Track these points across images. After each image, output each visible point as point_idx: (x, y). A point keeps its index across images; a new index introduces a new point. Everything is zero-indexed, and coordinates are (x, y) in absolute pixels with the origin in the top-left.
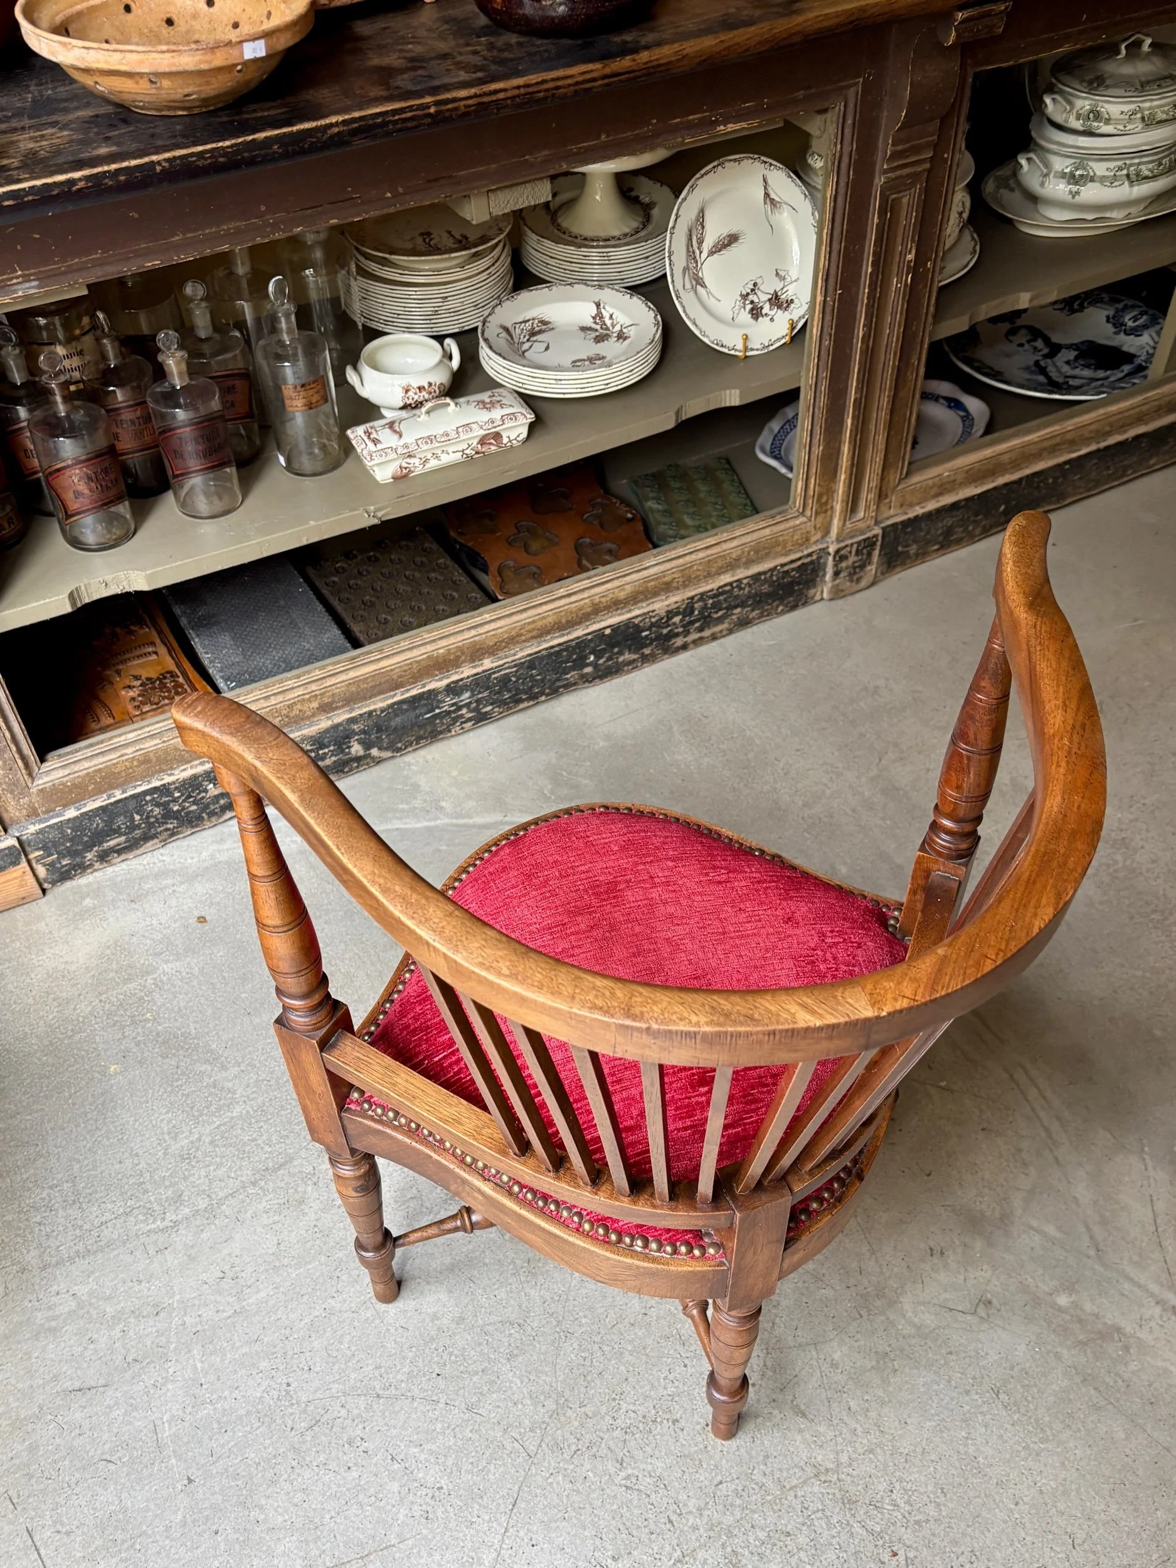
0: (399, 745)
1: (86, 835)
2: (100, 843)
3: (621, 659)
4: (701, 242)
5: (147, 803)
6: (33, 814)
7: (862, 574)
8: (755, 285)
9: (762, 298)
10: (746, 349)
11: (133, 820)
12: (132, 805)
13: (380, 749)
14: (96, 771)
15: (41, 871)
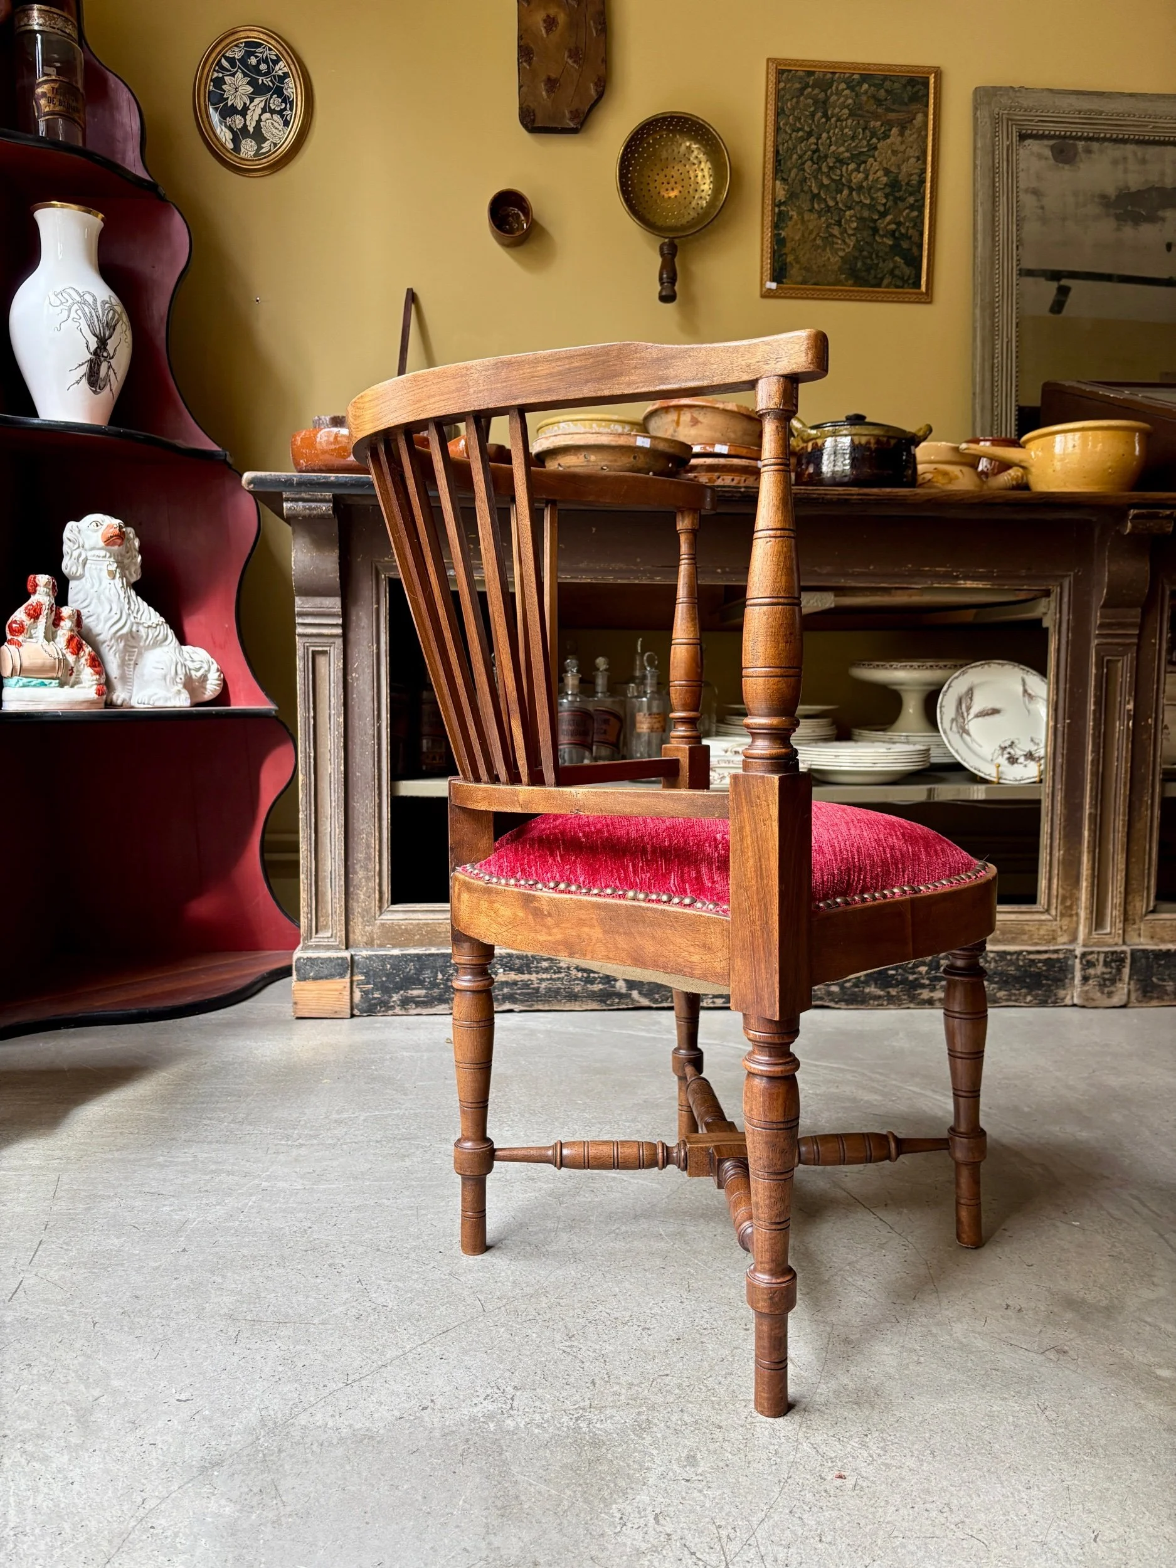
0: (657, 996)
1: (399, 975)
2: (407, 989)
3: (867, 990)
4: (969, 708)
5: (450, 966)
6: (370, 944)
7: (1112, 989)
8: (1013, 743)
9: (1018, 752)
10: (1000, 778)
11: (436, 977)
12: (440, 962)
13: (640, 993)
14: (425, 924)
15: (358, 995)
